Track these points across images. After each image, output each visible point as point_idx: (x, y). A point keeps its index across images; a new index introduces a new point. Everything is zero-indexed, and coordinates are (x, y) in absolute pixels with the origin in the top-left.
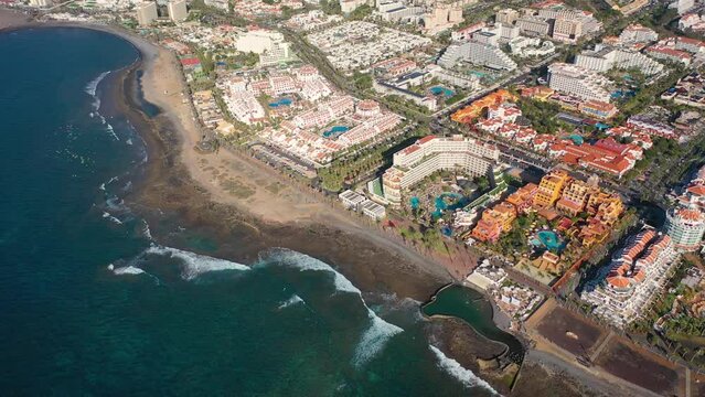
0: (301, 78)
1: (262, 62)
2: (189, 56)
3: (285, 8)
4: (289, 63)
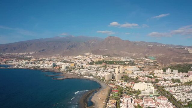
1: (142, 94)
2: (116, 89)
3: (157, 80)
4: (154, 95)
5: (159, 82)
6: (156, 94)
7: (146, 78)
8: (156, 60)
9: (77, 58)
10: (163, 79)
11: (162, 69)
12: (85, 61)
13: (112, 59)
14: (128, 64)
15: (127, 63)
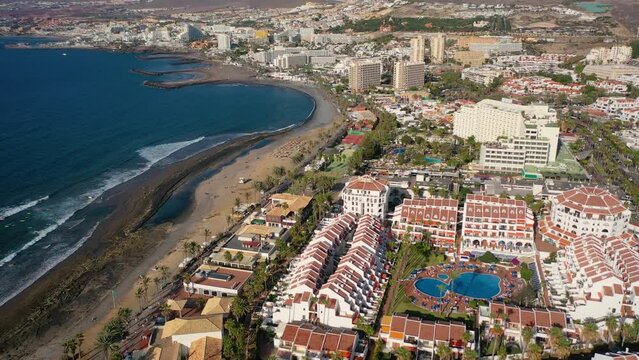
0: (560, 217)
1: (483, 162)
3: (589, 90)
4: (547, 175)
5: (600, 103)
6: (563, 167)
7: (542, 81)
8: (608, 14)
9: (297, 13)
10: (625, 89)
11: (628, 45)
12: (317, 20)
13: (425, 10)
14: (485, 29)
15: (482, 24)
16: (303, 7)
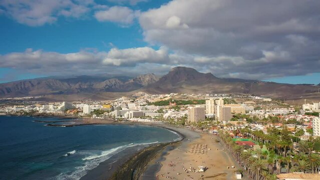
13: (187, 97)
16: (121, 99)
